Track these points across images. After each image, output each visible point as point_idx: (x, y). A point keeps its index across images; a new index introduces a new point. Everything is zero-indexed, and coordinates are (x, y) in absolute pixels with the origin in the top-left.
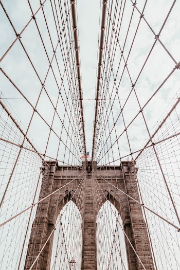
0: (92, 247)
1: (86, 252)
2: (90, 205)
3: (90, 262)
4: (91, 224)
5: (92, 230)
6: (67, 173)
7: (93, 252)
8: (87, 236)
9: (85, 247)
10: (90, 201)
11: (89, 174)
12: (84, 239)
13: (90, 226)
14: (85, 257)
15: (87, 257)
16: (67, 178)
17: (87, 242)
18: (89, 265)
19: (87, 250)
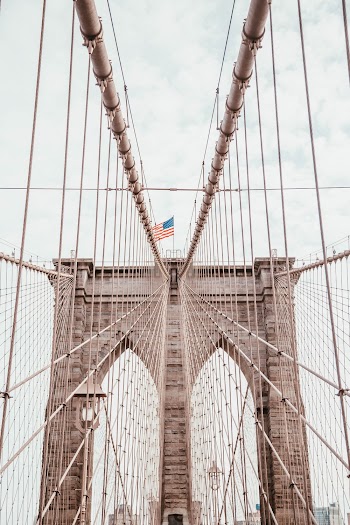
0: (181, 458)
1: (169, 467)
2: (176, 369)
3: (176, 486)
4: (178, 412)
5: (182, 424)
6: (116, 286)
7: (184, 467)
8: (172, 437)
9: (167, 459)
10: (177, 361)
11: (174, 292)
12: (165, 443)
13: (176, 416)
14: (167, 477)
15: (170, 477)
16: (118, 300)
17: (171, 449)
18: (176, 491)
19: (171, 464)
